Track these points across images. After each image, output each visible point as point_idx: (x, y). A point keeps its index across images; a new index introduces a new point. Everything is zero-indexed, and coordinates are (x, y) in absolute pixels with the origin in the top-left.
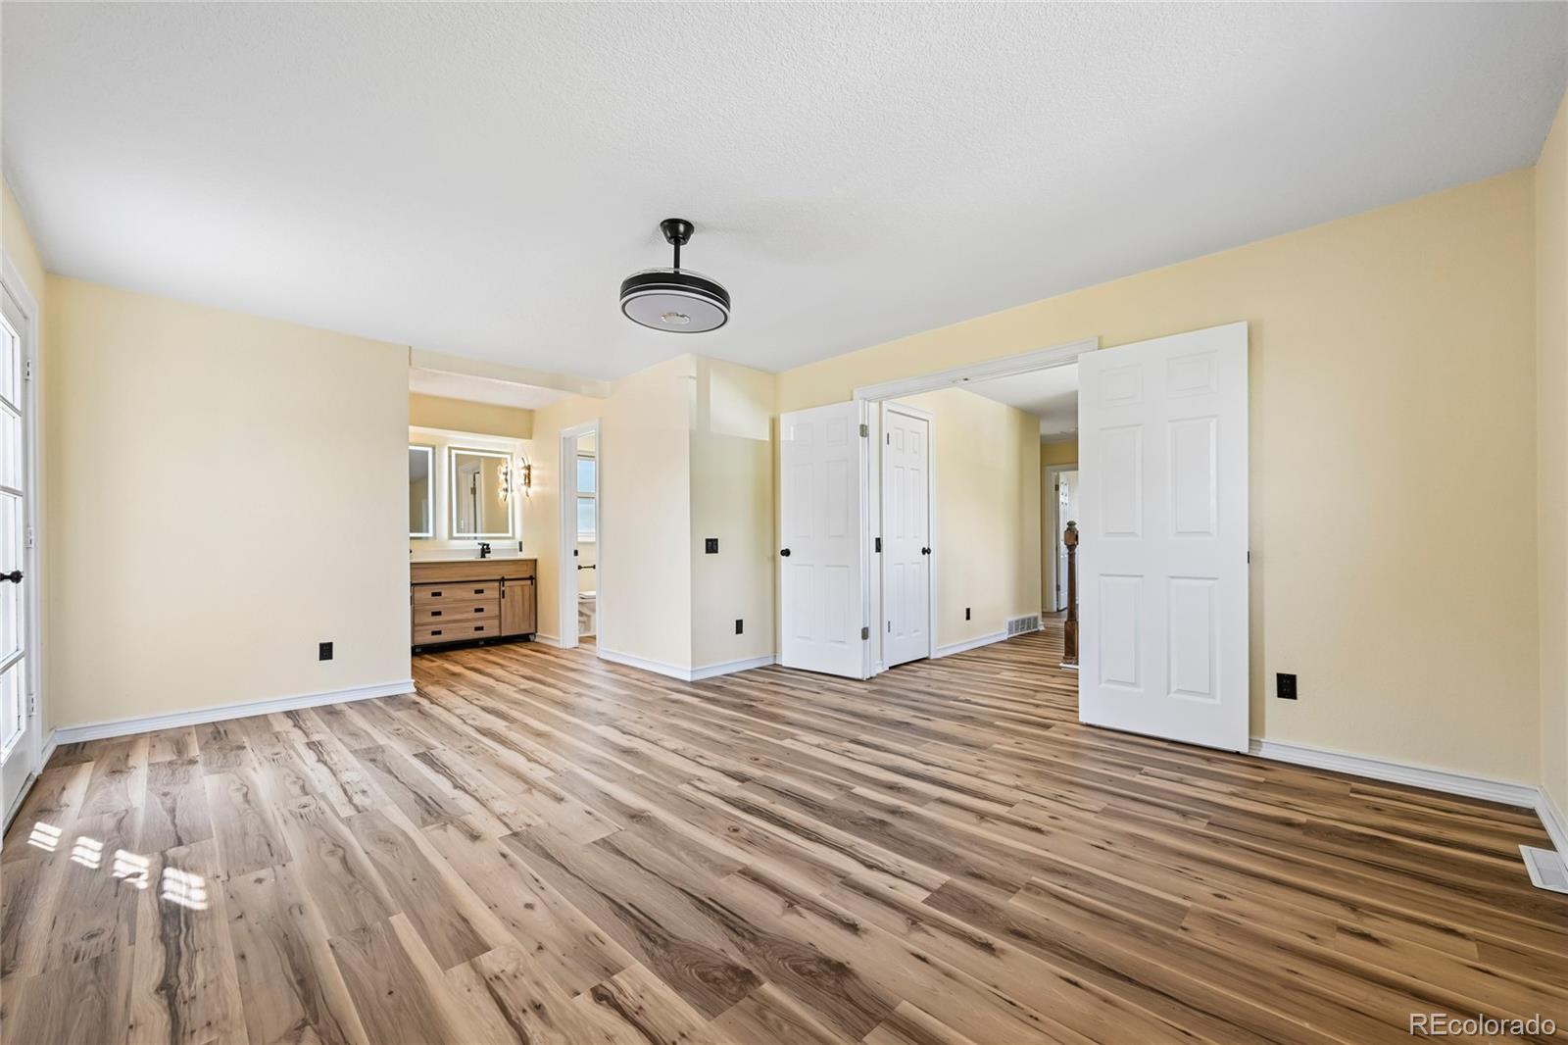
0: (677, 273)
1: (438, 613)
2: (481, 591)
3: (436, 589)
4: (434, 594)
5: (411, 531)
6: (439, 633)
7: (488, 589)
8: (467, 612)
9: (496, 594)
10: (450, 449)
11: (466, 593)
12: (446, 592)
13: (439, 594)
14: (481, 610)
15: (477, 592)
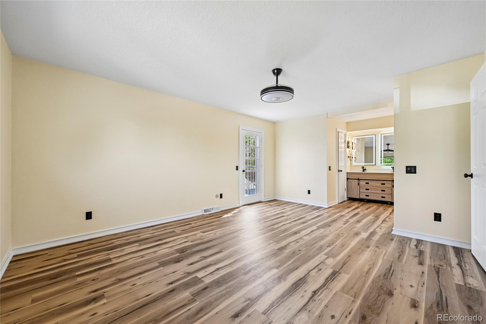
0: (277, 86)
1: (368, 190)
2: (384, 184)
3: (367, 181)
4: (366, 183)
5: (365, 163)
6: (368, 196)
7: (387, 183)
8: (378, 191)
9: (391, 186)
10: (381, 134)
11: (378, 184)
12: (370, 183)
13: (368, 183)
14: (384, 191)
15: (382, 184)
